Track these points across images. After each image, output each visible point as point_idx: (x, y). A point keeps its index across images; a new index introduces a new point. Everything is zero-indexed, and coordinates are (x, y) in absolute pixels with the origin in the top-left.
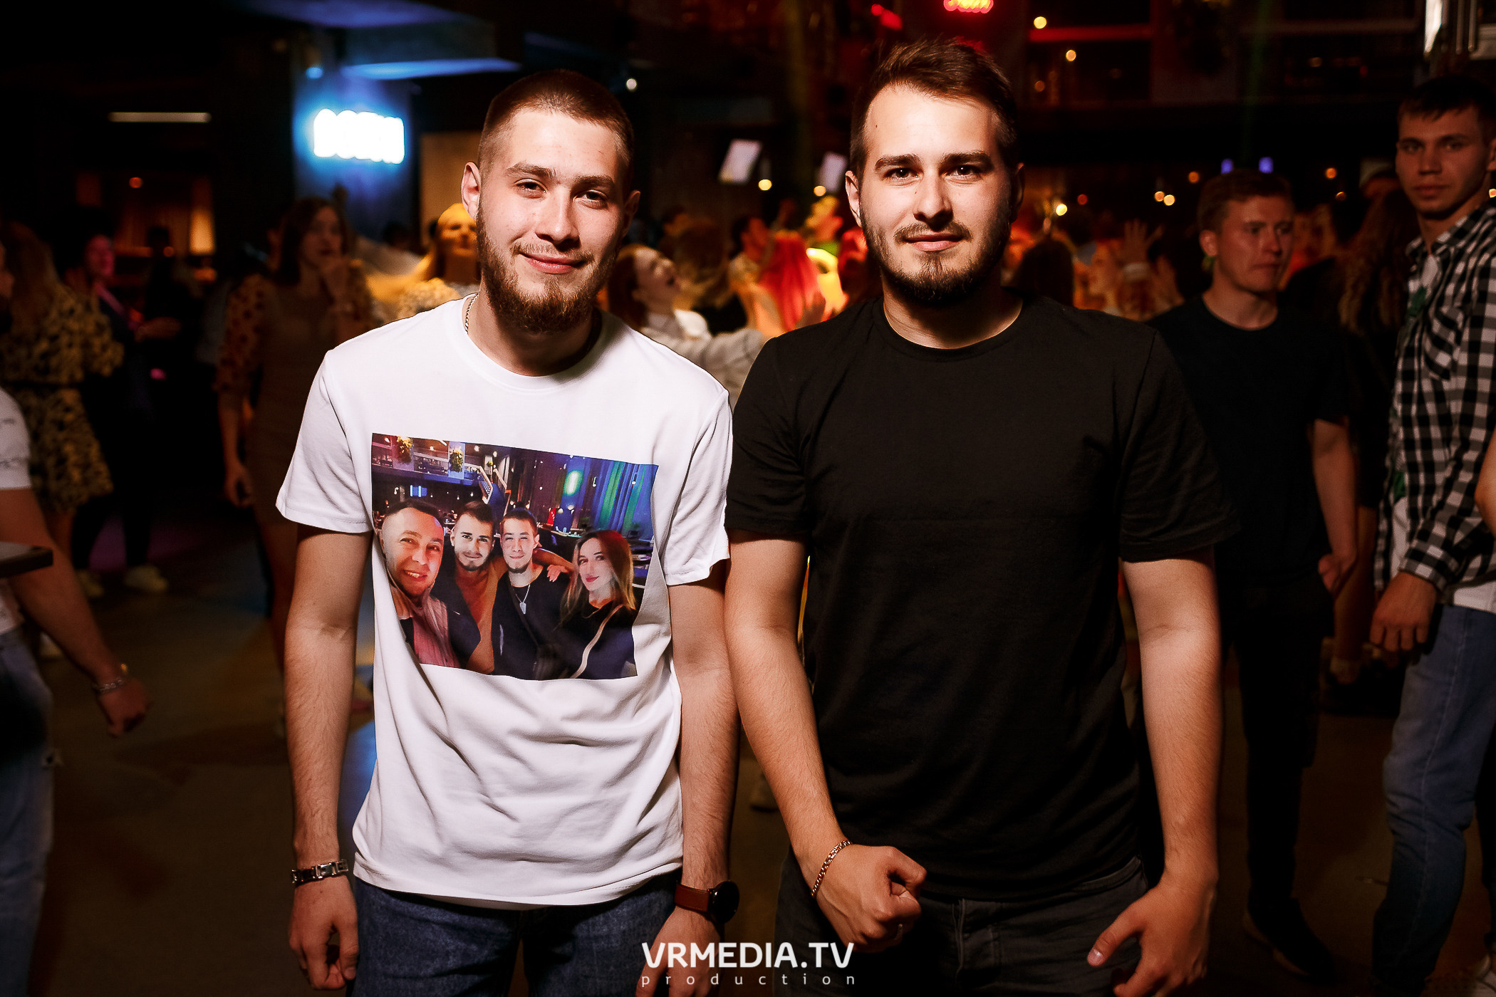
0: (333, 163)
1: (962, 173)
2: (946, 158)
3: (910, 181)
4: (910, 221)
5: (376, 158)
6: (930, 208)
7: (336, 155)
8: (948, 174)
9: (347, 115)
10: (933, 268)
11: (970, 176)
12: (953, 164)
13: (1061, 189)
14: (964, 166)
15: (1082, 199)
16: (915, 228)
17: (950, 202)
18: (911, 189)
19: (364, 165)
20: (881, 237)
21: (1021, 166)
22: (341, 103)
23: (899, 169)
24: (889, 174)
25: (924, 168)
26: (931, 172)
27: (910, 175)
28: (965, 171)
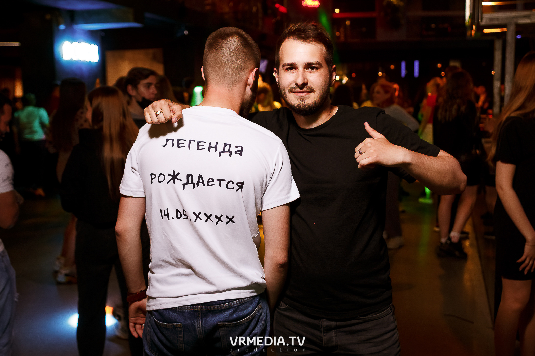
0: (71, 62)
1: (312, 69)
2: (306, 64)
3: (294, 72)
4: (293, 85)
5: (88, 60)
6: (300, 82)
7: (72, 59)
8: (307, 70)
9: (75, 43)
10: (301, 102)
11: (314, 70)
12: (309, 66)
13: (346, 71)
14: (312, 67)
15: (354, 75)
16: (295, 88)
17: (307, 80)
18: (294, 74)
19: (83, 63)
20: (284, 91)
21: (334, 66)
22: (73, 39)
23: (290, 68)
24: (287, 69)
25: (298, 67)
26: (301, 68)
27: (294, 70)
28: (313, 68)
